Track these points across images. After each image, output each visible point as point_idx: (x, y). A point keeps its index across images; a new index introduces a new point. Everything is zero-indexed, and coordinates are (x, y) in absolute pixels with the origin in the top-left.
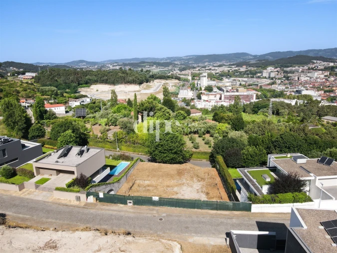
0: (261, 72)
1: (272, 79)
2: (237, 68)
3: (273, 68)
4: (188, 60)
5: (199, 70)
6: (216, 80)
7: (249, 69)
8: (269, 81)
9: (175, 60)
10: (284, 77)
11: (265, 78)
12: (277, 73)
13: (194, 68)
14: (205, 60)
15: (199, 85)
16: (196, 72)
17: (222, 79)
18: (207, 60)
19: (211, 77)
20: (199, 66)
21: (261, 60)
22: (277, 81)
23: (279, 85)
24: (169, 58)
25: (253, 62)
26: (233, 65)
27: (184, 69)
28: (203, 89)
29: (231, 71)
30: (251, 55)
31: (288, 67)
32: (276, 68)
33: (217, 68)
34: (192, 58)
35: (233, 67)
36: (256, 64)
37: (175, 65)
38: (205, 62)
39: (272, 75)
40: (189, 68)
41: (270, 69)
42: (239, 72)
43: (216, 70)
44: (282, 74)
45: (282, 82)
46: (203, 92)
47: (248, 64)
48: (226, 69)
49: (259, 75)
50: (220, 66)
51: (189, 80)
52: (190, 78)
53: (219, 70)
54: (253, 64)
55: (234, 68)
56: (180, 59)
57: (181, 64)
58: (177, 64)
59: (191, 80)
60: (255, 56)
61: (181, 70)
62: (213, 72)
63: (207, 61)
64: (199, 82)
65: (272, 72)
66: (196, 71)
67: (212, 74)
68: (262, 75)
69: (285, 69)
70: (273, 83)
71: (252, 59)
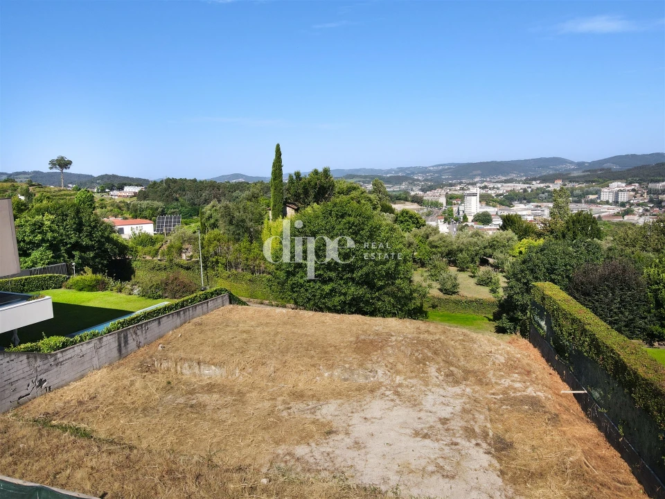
0: (598, 192)
1: (623, 205)
2: (542, 185)
3: (624, 185)
4: (440, 172)
5: (462, 189)
6: (498, 205)
7: (569, 185)
8: (618, 209)
9: (413, 173)
10: (651, 201)
11: (607, 203)
12: (632, 193)
13: (451, 185)
14: (475, 173)
15: (461, 213)
16: (456, 193)
17: (510, 205)
18: (479, 172)
19: (485, 199)
20: (461, 183)
21: (596, 171)
22: (636, 209)
23: (640, 216)
24: (401, 169)
25: (575, 174)
26: (535, 179)
27: (431, 188)
28: (470, 218)
29: (529, 190)
30: (572, 163)
31: (658, 181)
32: (630, 184)
33: (499, 185)
34: (449, 169)
35: (534, 182)
36: (584, 176)
37: (413, 182)
38: (475, 176)
39: (623, 198)
40: (441, 186)
41: (616, 185)
42: (549, 192)
43: (498, 189)
44: (645, 195)
45: (647, 210)
46: (470, 224)
47: (566, 177)
48: (519, 187)
49: (592, 197)
50: (506, 182)
51: (442, 205)
52: (443, 200)
53: (504, 189)
54: (574, 177)
55: (536, 185)
56: (424, 171)
57: (426, 180)
58: (418, 180)
59: (445, 204)
60: (580, 165)
61: (424, 190)
62: (492, 192)
63: (479, 175)
64: (461, 208)
65: (621, 191)
66: (456, 191)
67: (489, 196)
68: (599, 198)
69: (651, 185)
70: (627, 213)
71: (574, 169)
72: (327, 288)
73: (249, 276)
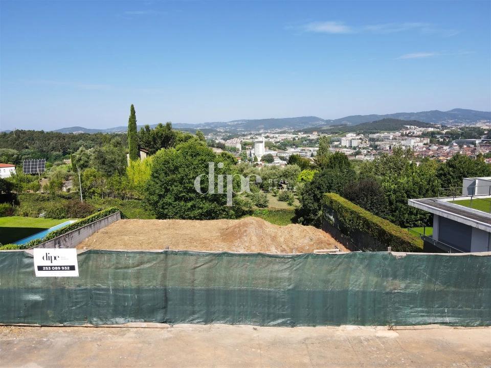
0: (339, 141)
1: (355, 148)
2: (305, 135)
3: (355, 135)
4: (237, 126)
5: (252, 138)
6: (277, 149)
7: (322, 135)
8: (352, 151)
9: (216, 127)
10: (371, 146)
11: (345, 147)
12: (360, 141)
13: (244, 135)
14: (260, 126)
15: (252, 155)
16: (248, 141)
17: (285, 149)
18: (263, 126)
19: (269, 146)
20: (250, 134)
21: (337, 126)
22: (362, 151)
23: (365, 156)
24: (207, 124)
25: (325, 128)
26: (300, 132)
27: (230, 138)
28: (259, 159)
29: (297, 139)
30: (323, 120)
31: (374, 133)
32: (358, 134)
33: (277, 135)
34: (242, 124)
35: (299, 133)
36: (330, 130)
37: (217, 133)
38: (259, 129)
39: (355, 144)
40: (237, 136)
41: (350, 135)
42: (309, 140)
43: (276, 138)
44: (367, 142)
45: (369, 152)
46: (259, 163)
47: (319, 130)
48: (290, 137)
49: (336, 143)
50: (281, 133)
51: (238, 150)
52: (239, 146)
53: (281, 138)
54: (325, 130)
55: (301, 135)
56: (224, 125)
57: (226, 132)
58: (220, 132)
59: (240, 149)
60: (328, 121)
61: (225, 139)
62: (272, 140)
63: (262, 128)
64: (253, 152)
65: (353, 139)
66: (248, 139)
67: (271, 143)
68: (340, 144)
69: (371, 136)
70: (358, 153)
71: (324, 125)
72: (189, 204)
73: (120, 202)
